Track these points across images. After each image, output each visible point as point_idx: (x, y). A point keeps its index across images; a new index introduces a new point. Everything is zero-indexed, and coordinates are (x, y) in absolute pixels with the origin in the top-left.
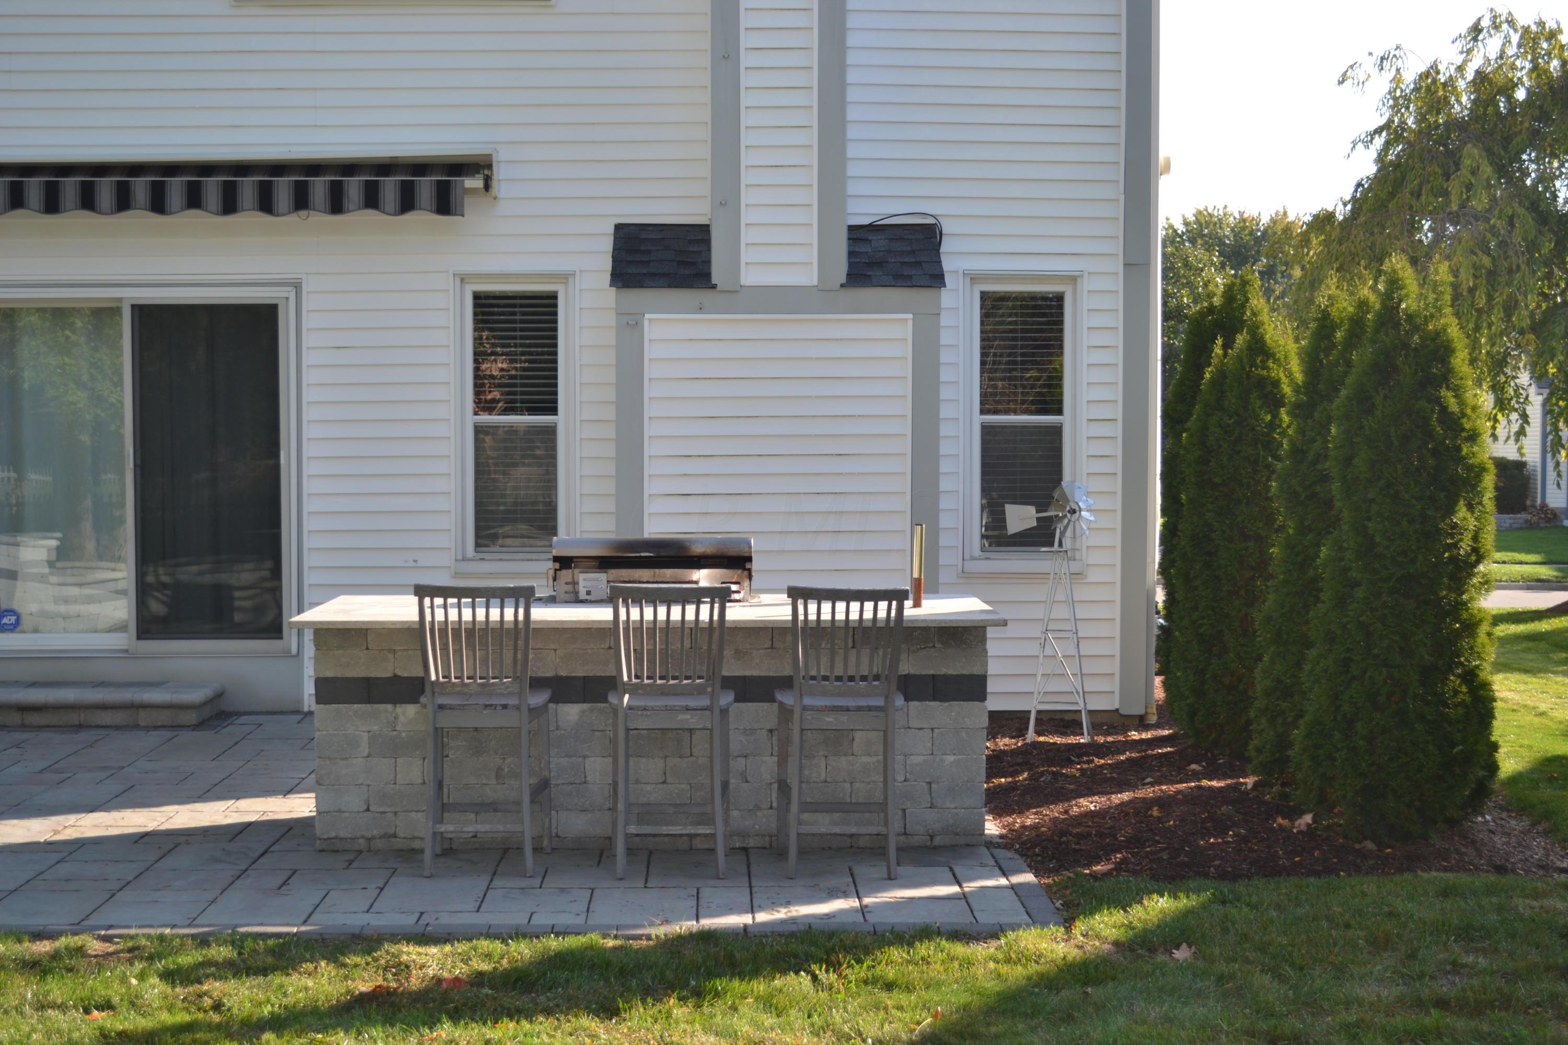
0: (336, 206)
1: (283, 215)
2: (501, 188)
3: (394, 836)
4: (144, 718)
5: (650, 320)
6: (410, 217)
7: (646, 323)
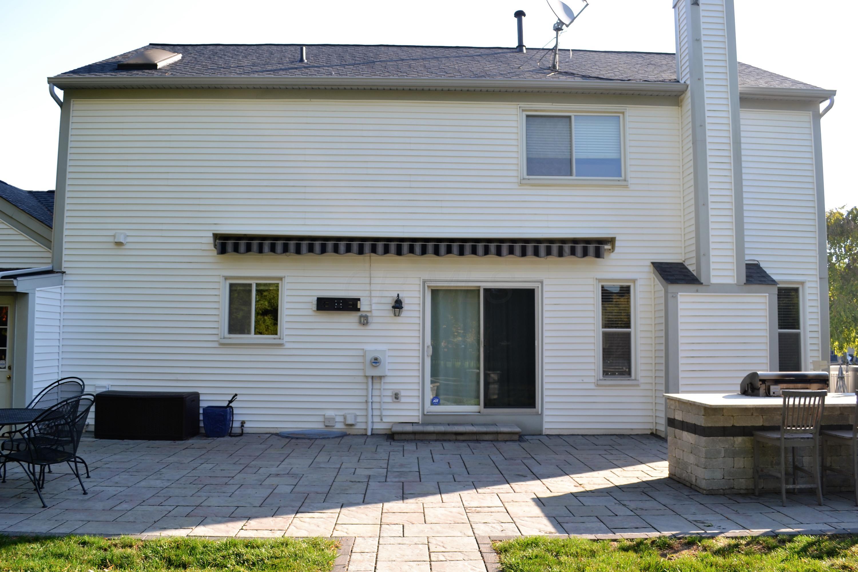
0: (561, 254)
1: (542, 257)
2: (617, 250)
3: (733, 488)
4: (500, 437)
5: (680, 295)
6: (586, 259)
7: (679, 296)
